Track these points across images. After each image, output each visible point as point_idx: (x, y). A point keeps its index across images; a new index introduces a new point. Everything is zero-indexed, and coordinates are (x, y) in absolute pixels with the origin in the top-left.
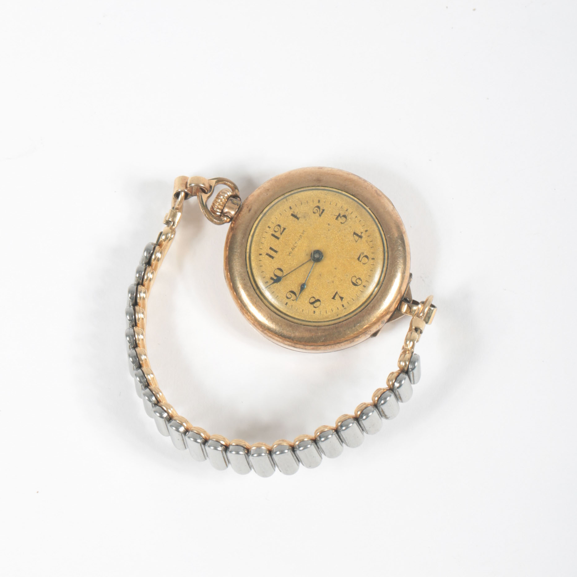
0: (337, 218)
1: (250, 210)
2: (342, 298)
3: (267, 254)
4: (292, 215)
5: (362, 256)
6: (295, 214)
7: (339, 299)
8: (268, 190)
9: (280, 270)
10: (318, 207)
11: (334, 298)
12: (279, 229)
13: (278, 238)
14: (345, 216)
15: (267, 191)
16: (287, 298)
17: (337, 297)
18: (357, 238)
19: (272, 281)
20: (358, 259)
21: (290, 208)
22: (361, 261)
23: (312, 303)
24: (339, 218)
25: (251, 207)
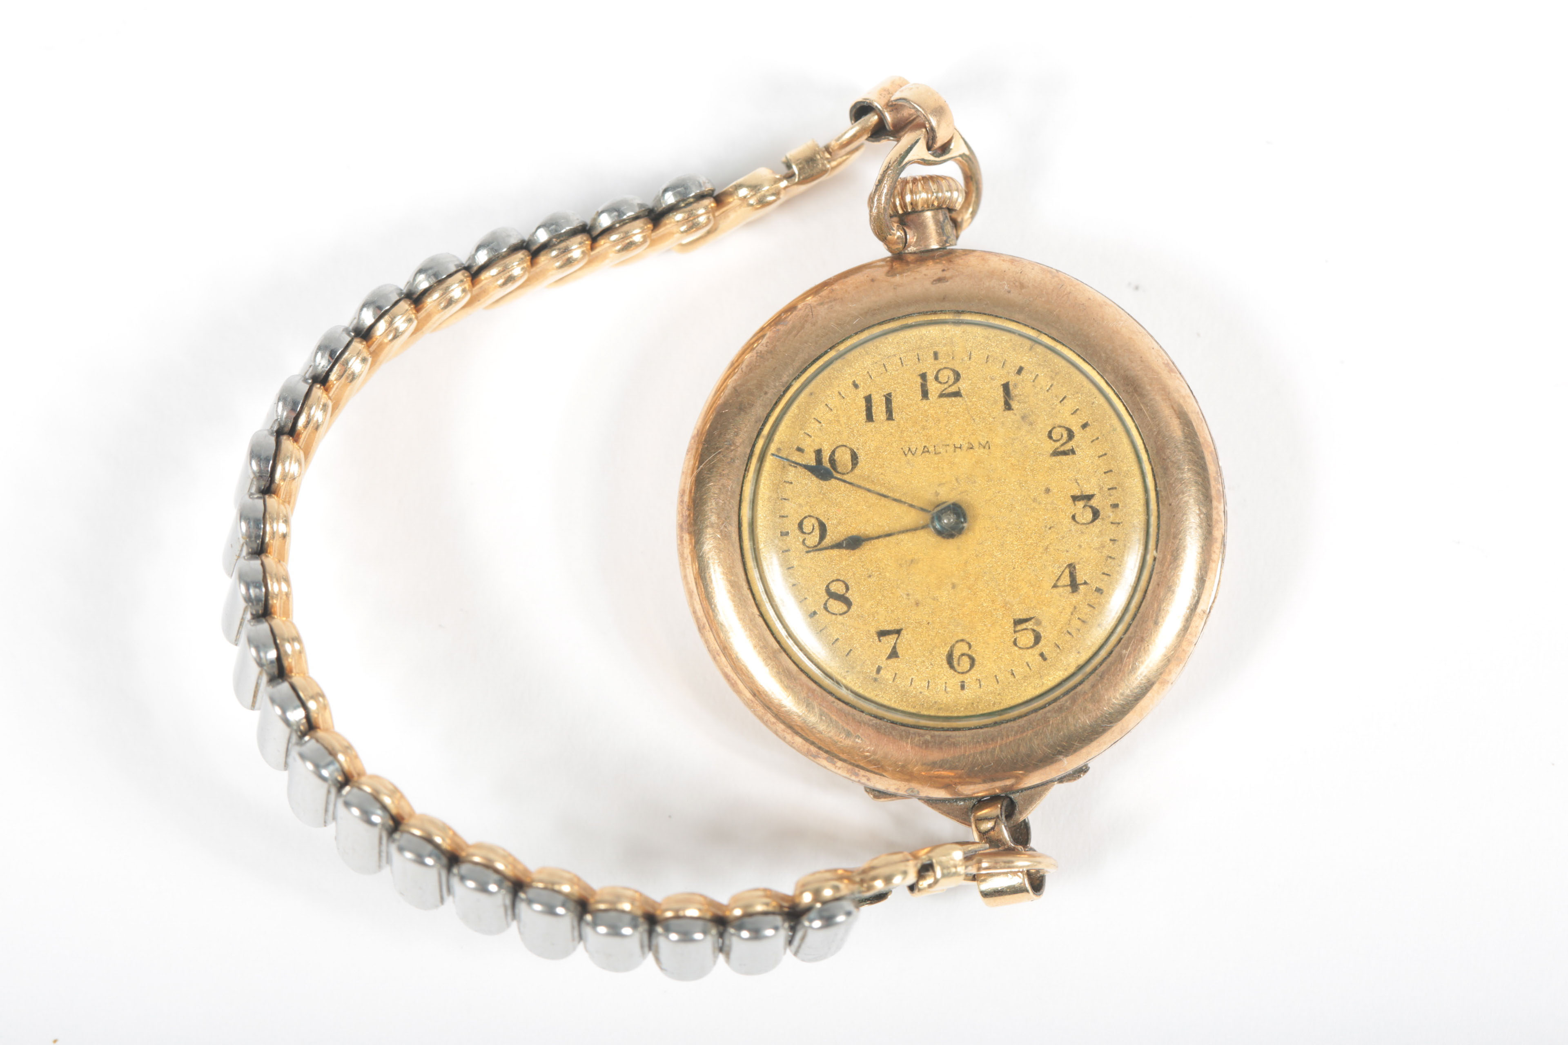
0: (1075, 498)
1: (940, 280)
2: (894, 654)
3: (868, 399)
4: (1006, 387)
5: (1029, 625)
6: (1014, 392)
7: (889, 651)
8: (1022, 286)
9: (854, 457)
10: (1071, 435)
11: (882, 634)
12: (950, 382)
13: (925, 394)
14: (1096, 514)
15: (1017, 284)
16: (800, 525)
17: (890, 640)
18: (1066, 580)
19: (813, 463)
20: (1018, 622)
21: (1020, 371)
22: (1015, 632)
23: (832, 595)
24: (1081, 504)
25: (951, 278)
